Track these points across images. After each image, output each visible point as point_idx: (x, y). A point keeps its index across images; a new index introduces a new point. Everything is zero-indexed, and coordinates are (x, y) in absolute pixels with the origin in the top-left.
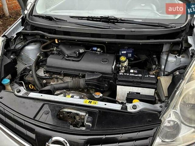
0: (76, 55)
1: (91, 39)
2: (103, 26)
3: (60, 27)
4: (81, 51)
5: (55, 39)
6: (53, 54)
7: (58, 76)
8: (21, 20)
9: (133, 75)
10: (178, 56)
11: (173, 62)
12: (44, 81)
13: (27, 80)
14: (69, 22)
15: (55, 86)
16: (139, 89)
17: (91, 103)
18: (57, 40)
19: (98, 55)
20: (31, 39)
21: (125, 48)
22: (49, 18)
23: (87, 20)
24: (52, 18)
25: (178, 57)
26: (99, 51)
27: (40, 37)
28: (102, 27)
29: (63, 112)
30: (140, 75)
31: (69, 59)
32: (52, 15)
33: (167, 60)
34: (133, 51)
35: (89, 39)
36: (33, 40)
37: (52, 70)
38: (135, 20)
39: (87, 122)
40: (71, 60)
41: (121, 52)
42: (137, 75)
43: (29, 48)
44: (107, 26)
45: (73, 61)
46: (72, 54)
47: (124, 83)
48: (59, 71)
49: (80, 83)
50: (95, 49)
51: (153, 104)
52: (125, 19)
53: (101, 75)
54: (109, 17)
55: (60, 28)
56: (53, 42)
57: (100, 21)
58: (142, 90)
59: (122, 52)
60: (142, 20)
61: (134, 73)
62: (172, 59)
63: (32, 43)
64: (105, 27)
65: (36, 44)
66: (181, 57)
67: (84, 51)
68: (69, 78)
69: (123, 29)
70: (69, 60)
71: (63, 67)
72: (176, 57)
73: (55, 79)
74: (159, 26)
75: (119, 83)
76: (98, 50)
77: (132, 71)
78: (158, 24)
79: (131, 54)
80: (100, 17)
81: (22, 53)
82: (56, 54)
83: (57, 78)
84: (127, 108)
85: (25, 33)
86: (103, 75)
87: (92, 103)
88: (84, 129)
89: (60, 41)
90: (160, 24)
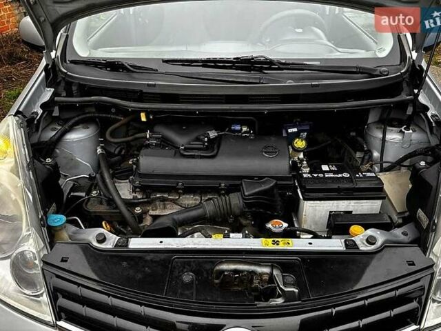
0: (204, 145)
1: (232, 108)
2: (246, 78)
3: (154, 85)
4: (213, 134)
5: (140, 112)
6: (148, 146)
7: (166, 196)
8: (44, 73)
9: (331, 175)
10: (405, 129)
11: (396, 143)
12: (138, 210)
13: (95, 212)
14: (167, 74)
15: (176, 217)
16: (351, 204)
17: (278, 244)
18: (146, 115)
19: (251, 139)
20: (78, 116)
21: (294, 121)
22: (114, 66)
23: (203, 66)
24: (123, 65)
25: (406, 132)
26: (245, 132)
27: (94, 110)
28: (245, 80)
29: (222, 272)
30: (346, 175)
31: (193, 154)
32: (123, 58)
33: (384, 140)
34: (310, 127)
35: (228, 108)
36: (82, 119)
37: (153, 182)
38: (308, 63)
39: (285, 284)
40: (197, 156)
41: (287, 131)
42: (340, 175)
43: (73, 136)
44: (255, 78)
45: (202, 157)
46: (192, 143)
47: (321, 195)
48: (171, 183)
49: (232, 203)
50: (238, 127)
51: (388, 231)
52: (288, 62)
53: (275, 182)
54: (253, 59)
55: (153, 88)
56: (132, 120)
57: (230, 68)
58: (356, 205)
59: (290, 131)
60: (319, 63)
61: (330, 171)
62: (393, 136)
63: (78, 125)
64: (251, 81)
65: (88, 128)
66: (411, 131)
67: (216, 134)
68: (192, 196)
69: (289, 82)
70: (193, 157)
71: (178, 173)
72: (401, 131)
73: (161, 201)
74: (358, 73)
75: (308, 196)
76: (245, 129)
77: (325, 168)
78: (357, 68)
79: (306, 134)
80: (234, 59)
81: (57, 151)
82: (157, 145)
83: (163, 200)
84: (356, 245)
85: (66, 102)
86: (279, 182)
87: (281, 243)
88: (280, 301)
89: (151, 117)
90: (360, 68)
